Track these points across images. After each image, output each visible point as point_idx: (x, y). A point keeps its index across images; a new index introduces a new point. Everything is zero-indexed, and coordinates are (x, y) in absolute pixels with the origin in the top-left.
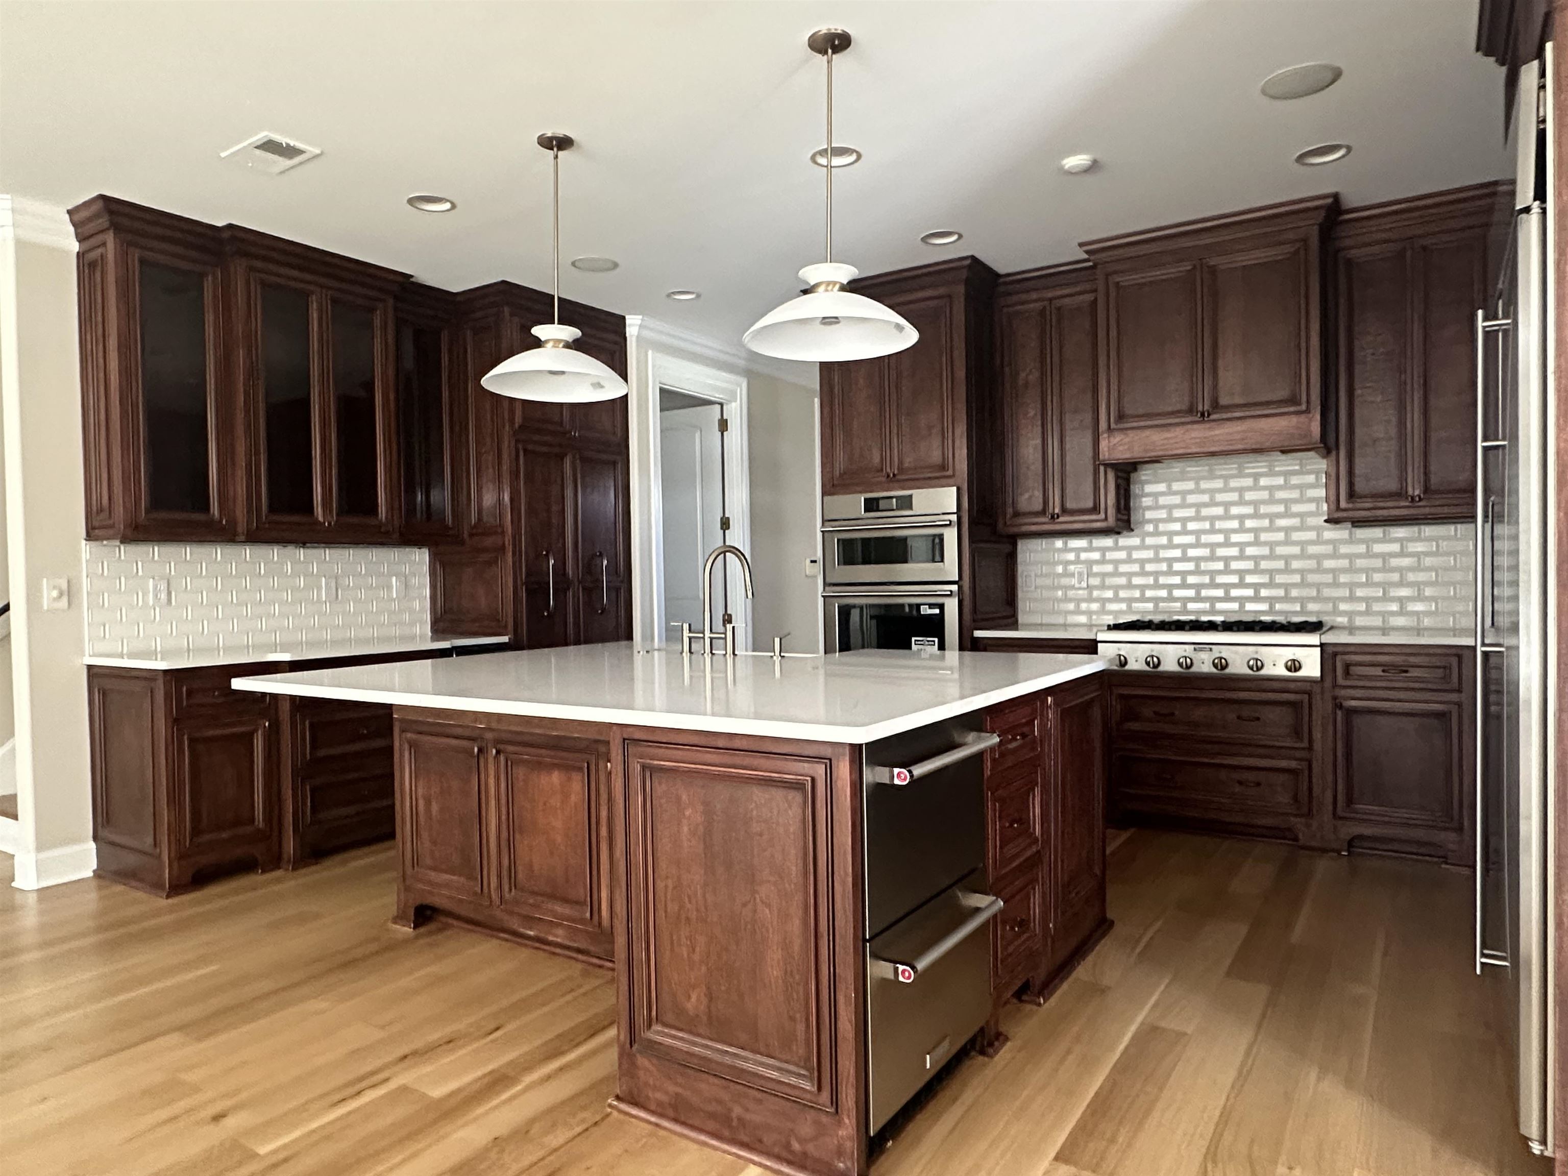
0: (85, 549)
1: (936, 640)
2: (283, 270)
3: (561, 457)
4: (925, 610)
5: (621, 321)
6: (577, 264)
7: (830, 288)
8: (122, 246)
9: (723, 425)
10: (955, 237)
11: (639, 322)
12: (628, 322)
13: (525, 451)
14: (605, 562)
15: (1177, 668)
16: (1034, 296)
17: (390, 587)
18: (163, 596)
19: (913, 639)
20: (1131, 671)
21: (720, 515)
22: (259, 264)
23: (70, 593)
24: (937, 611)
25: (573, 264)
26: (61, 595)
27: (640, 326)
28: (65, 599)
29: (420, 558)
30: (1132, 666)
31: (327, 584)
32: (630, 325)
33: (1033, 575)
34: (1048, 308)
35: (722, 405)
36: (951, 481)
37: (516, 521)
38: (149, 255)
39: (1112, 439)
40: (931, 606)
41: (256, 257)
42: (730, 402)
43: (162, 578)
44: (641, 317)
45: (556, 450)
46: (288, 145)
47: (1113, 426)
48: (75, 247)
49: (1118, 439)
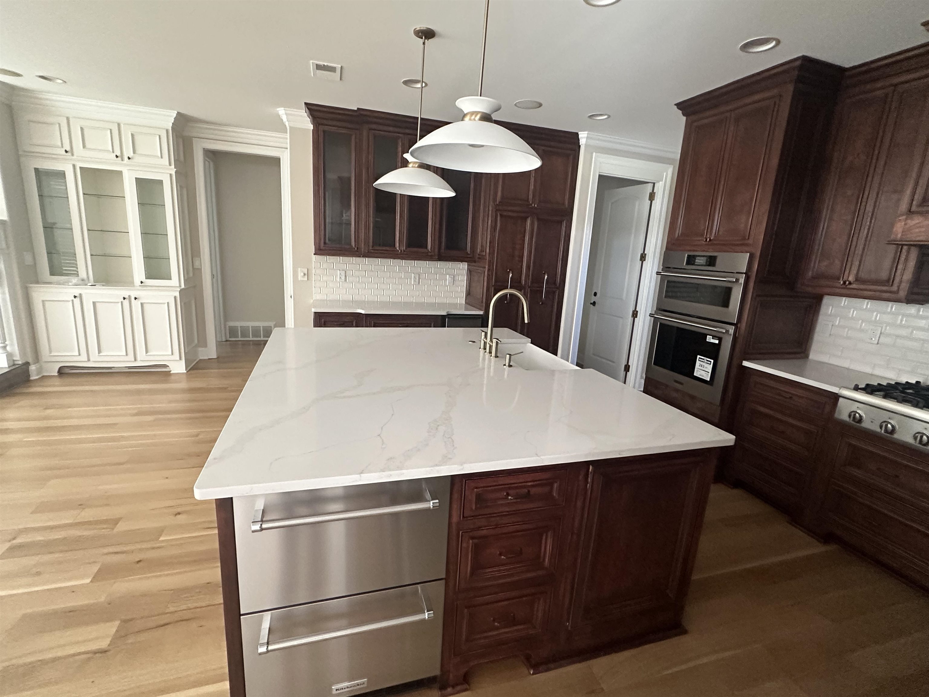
0: (314, 257)
1: (712, 361)
2: (386, 128)
3: (526, 219)
4: (710, 339)
5: (576, 136)
6: (517, 104)
7: (473, 117)
8: (316, 125)
9: (652, 197)
10: (773, 44)
11: (586, 135)
12: (580, 136)
13: (501, 215)
14: (546, 277)
15: (911, 440)
16: (879, 85)
17: (446, 280)
18: (343, 278)
19: (698, 356)
20: (864, 428)
21: (640, 251)
22: (374, 126)
23: (308, 274)
24: (717, 342)
25: (515, 105)
26: (305, 274)
27: (587, 138)
28: (306, 276)
29: (463, 267)
30: (866, 424)
31: (414, 277)
32: (582, 138)
33: (830, 324)
34: (890, 95)
35: (654, 184)
36: (746, 249)
37: (491, 253)
38: (326, 128)
39: (909, 221)
40: (714, 337)
41: (372, 123)
42: (658, 182)
43: (343, 270)
44: (587, 132)
45: (523, 215)
46: (324, 65)
47: (914, 208)
48: (311, 127)
49: (914, 222)
